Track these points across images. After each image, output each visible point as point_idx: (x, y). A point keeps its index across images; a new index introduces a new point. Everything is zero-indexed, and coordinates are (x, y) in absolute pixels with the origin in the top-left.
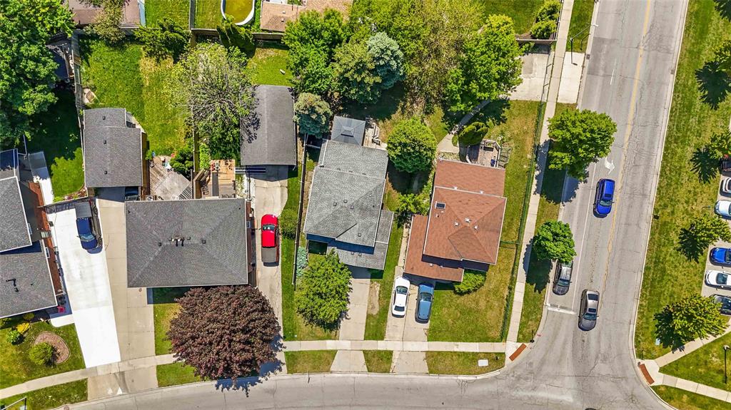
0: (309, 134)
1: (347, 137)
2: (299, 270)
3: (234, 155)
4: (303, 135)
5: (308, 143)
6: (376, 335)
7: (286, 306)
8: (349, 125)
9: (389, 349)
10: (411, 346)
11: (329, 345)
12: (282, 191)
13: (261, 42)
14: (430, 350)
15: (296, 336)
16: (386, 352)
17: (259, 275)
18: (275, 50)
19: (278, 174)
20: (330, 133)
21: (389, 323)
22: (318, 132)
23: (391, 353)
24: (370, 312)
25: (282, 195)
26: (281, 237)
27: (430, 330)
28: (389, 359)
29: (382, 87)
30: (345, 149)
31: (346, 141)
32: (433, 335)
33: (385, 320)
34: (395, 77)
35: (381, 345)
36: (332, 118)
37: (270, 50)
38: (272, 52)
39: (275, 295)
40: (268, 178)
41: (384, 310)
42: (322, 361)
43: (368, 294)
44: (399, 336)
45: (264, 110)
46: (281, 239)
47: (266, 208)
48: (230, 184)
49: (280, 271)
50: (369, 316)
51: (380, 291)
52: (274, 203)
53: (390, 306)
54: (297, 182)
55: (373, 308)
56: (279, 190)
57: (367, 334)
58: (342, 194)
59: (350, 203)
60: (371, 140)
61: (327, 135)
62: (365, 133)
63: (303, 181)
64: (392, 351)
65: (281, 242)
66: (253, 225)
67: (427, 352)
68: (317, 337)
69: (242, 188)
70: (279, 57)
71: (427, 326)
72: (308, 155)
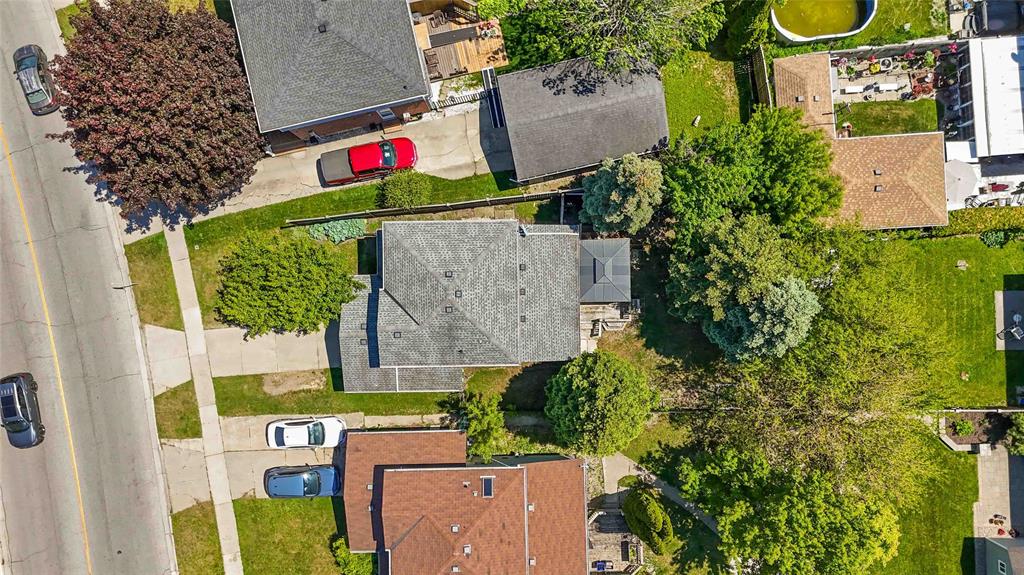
0: (584, 195)
1: (590, 271)
2: (321, 229)
3: (516, 61)
4: (581, 185)
5: (568, 198)
6: (226, 399)
7: (249, 218)
8: (616, 270)
9: (204, 430)
10: (217, 469)
11: (192, 314)
12: (467, 166)
13: (747, 67)
14: (217, 509)
15: (197, 247)
16: (198, 423)
17: (298, 154)
18: (737, 98)
19: (497, 152)
20: (594, 237)
21: (252, 420)
22: (590, 212)
23: (198, 434)
24: (267, 380)
25: (459, 168)
26: (377, 181)
27: (254, 500)
28: (185, 431)
29: (705, 322)
30: (568, 272)
31: (582, 271)
32: (245, 509)
33: (256, 412)
34: (730, 343)
35: (208, 412)
36: (623, 234)
37: (735, 89)
38: (731, 93)
39: (265, 192)
40: (485, 135)
41: (273, 406)
42: (158, 307)
43: (300, 369)
44: (233, 443)
45: (613, 97)
46: (375, 182)
47: (426, 141)
48: (458, 63)
49: (314, 192)
50: (258, 379)
51: (309, 391)
52: (440, 156)
53: (283, 416)
54: (489, 191)
55: (276, 384)
56: (467, 159)
57: (223, 382)
58: (472, 284)
59: (458, 303)
60: (597, 317)
61: (588, 232)
62: (608, 303)
63: (493, 203)
64: (201, 437)
65: (368, 183)
66: (390, 123)
67: (211, 503)
68: (202, 288)
69: (457, 90)
70: (724, 108)
71: (262, 494)
72: (545, 202)
